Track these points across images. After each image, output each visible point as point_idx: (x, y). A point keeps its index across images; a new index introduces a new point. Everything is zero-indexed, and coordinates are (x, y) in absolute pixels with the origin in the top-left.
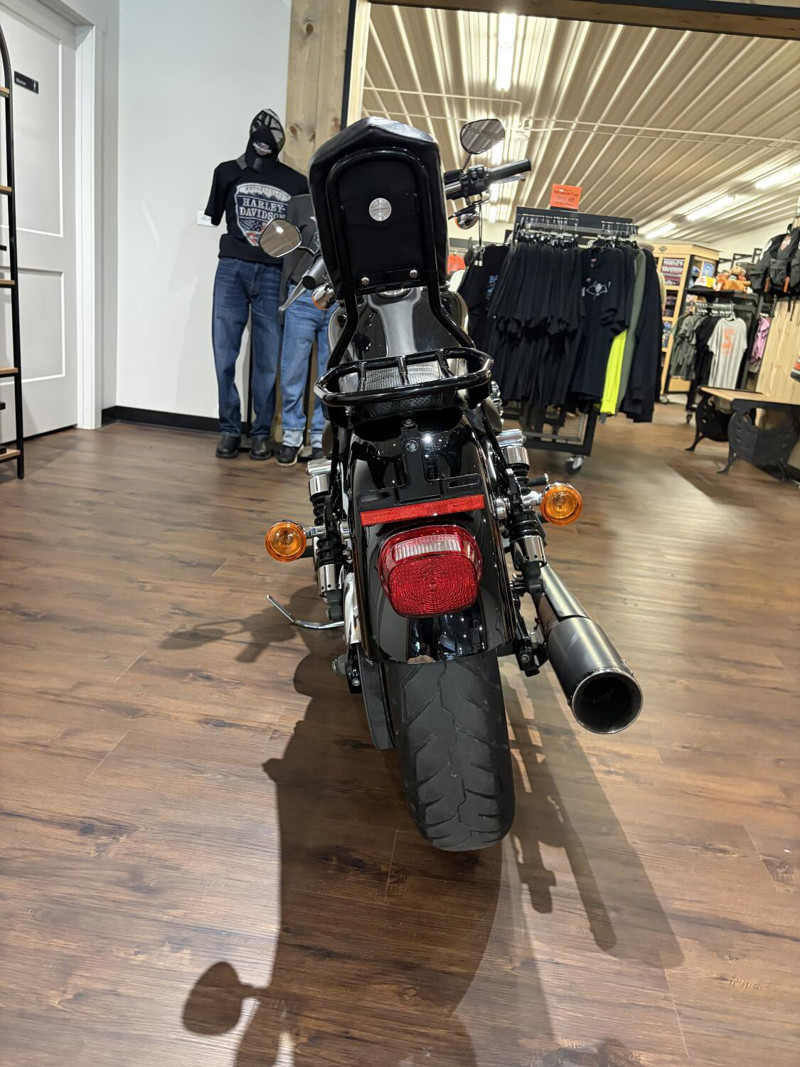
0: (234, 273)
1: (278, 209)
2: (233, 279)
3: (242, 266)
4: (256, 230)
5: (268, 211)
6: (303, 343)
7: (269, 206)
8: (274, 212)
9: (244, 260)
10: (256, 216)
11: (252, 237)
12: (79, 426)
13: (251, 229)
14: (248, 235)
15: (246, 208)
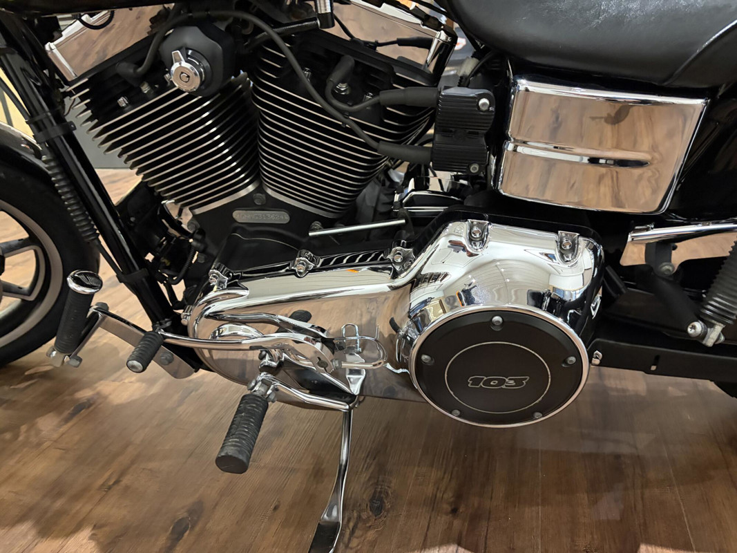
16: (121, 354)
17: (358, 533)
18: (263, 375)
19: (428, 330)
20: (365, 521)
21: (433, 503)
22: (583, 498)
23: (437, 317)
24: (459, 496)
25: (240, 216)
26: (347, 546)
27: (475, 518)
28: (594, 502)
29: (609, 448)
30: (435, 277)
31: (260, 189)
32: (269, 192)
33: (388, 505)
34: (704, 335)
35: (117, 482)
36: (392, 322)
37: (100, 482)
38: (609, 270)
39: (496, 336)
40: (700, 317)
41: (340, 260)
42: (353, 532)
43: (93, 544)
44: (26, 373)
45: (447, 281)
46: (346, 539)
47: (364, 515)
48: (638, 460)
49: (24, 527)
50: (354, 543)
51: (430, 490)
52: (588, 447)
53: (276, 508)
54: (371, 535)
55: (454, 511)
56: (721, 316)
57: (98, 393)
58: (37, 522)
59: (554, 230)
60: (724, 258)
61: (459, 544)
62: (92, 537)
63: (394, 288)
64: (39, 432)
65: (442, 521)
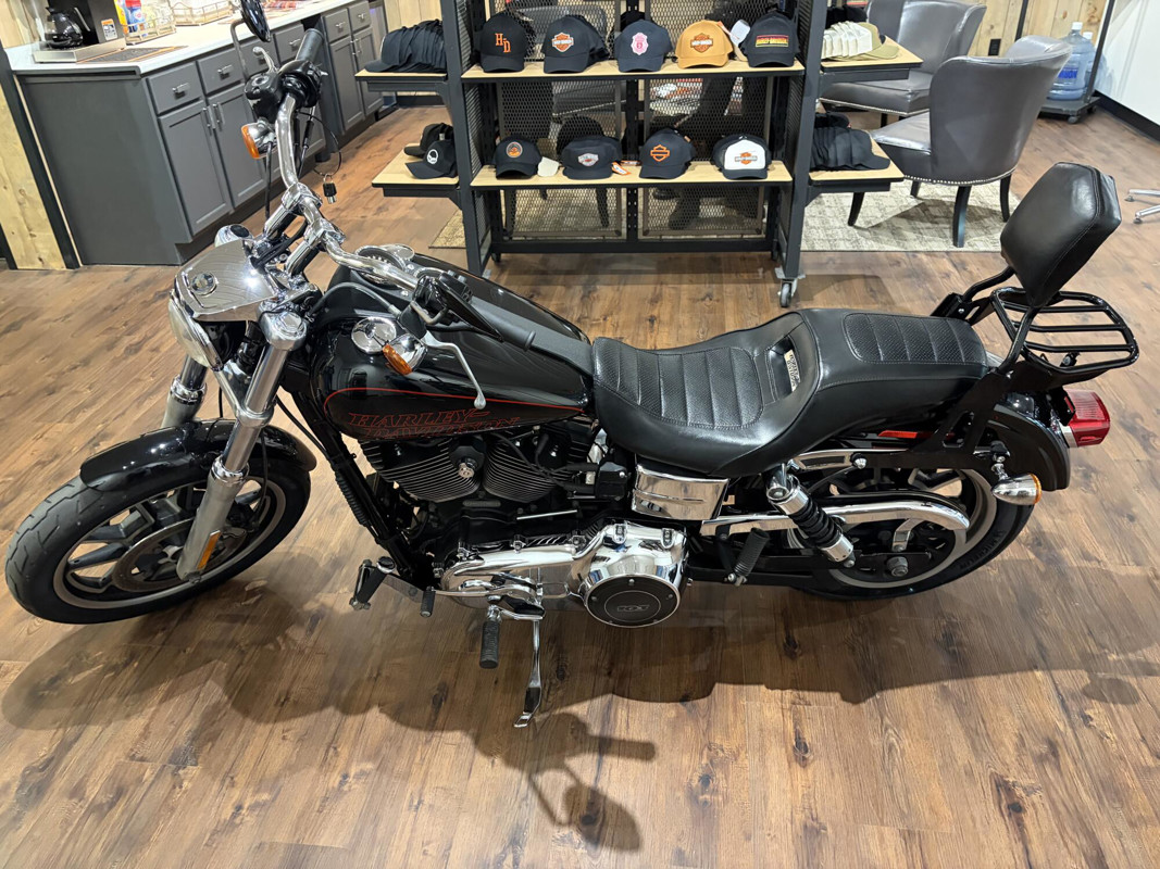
16: (321, 564)
17: (551, 692)
18: (492, 607)
19: (599, 582)
20: (556, 685)
21: (596, 670)
22: (687, 657)
23: (605, 576)
24: (612, 664)
25: (467, 504)
26: (547, 701)
27: (622, 677)
28: (693, 660)
29: (708, 623)
30: (604, 559)
31: (481, 488)
32: (488, 490)
33: (568, 674)
34: (735, 581)
35: (379, 674)
36: (579, 575)
37: (366, 676)
38: (693, 539)
39: (631, 588)
40: (734, 572)
41: (545, 541)
42: (548, 692)
43: (384, 716)
44: (247, 589)
45: (610, 562)
46: (545, 696)
47: (554, 682)
48: (723, 630)
49: (330, 710)
50: (551, 698)
51: (593, 661)
52: (694, 623)
53: (496, 682)
54: (560, 693)
55: (609, 674)
56: (743, 572)
57: (323, 605)
58: (337, 707)
59: (660, 528)
60: (748, 533)
61: (614, 693)
62: (381, 711)
63: (575, 559)
64: (294, 642)
65: (603, 679)
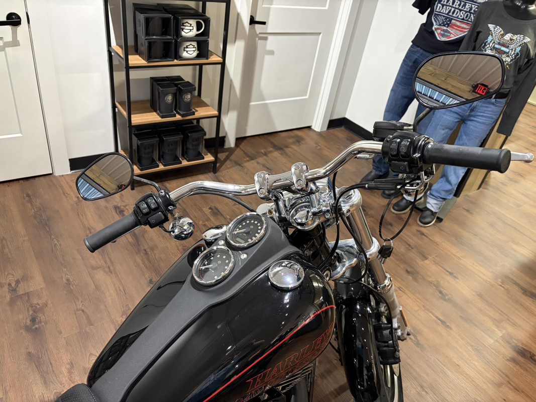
0: (413, 60)
1: (471, 9)
2: (411, 64)
3: (421, 55)
4: (444, 26)
5: (461, 10)
6: (443, 129)
7: (465, 5)
8: (466, 12)
9: (424, 50)
10: (448, 14)
11: (439, 31)
12: (313, 127)
13: (440, 25)
14: (436, 29)
15: (443, 5)
